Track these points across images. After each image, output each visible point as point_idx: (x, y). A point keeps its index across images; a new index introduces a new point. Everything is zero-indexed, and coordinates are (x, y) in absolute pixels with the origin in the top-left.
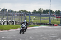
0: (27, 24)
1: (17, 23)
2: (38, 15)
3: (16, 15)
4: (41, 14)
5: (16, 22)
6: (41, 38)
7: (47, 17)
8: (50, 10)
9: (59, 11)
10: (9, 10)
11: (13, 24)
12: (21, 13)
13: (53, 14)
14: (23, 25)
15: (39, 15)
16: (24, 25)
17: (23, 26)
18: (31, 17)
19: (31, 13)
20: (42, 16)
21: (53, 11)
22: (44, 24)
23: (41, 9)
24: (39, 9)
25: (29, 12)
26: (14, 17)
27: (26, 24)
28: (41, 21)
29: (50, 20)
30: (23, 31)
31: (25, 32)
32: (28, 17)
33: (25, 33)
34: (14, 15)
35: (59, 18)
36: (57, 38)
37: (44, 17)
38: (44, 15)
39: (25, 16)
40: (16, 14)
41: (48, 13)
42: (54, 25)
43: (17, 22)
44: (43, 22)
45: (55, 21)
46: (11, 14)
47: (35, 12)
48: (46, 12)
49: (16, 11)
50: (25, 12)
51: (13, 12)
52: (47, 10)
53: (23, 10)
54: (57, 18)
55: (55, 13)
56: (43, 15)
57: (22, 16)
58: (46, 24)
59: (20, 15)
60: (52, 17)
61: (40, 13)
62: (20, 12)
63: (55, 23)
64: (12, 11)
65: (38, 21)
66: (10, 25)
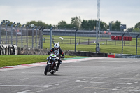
0: (61, 52)
1: (22, 52)
2: (70, 32)
3: (20, 33)
4: (78, 31)
5: (20, 50)
6: (78, 87)
7: (90, 36)
8: (99, 22)
9: (118, 23)
10: (4, 21)
11: (13, 53)
12: (30, 27)
13: (105, 30)
14: (52, 55)
15: (73, 33)
16: (55, 56)
17: (52, 57)
18: (55, 37)
19: (54, 28)
20: (80, 36)
21: (105, 24)
22: (85, 55)
23: (77, 18)
24: (73, 19)
25: (50, 27)
26: (14, 37)
27: (58, 53)
28: (78, 46)
29: (97, 44)
30: (52, 68)
31: (57, 70)
32: (47, 38)
33: (56, 73)
34: (14, 34)
35: (118, 39)
36: (115, 86)
37: (83, 36)
38: (85, 33)
39: (39, 35)
40: (20, 31)
41: (92, 29)
42: (106, 56)
43: (22, 49)
44: (82, 49)
45: (109, 47)
46: (9, 30)
47: (63, 25)
48: (88, 25)
49: (19, 24)
50: (41, 26)
51: (14, 26)
52: (90, 21)
53: (37, 21)
54: (113, 38)
55: (108, 27)
56: (82, 33)
57: (35, 34)
58: (90, 55)
59: (30, 33)
60: (103, 37)
61: (74, 29)
62: (28, 25)
63: (110, 50)
64: (10, 24)
65: (71, 47)
66: (7, 56)
